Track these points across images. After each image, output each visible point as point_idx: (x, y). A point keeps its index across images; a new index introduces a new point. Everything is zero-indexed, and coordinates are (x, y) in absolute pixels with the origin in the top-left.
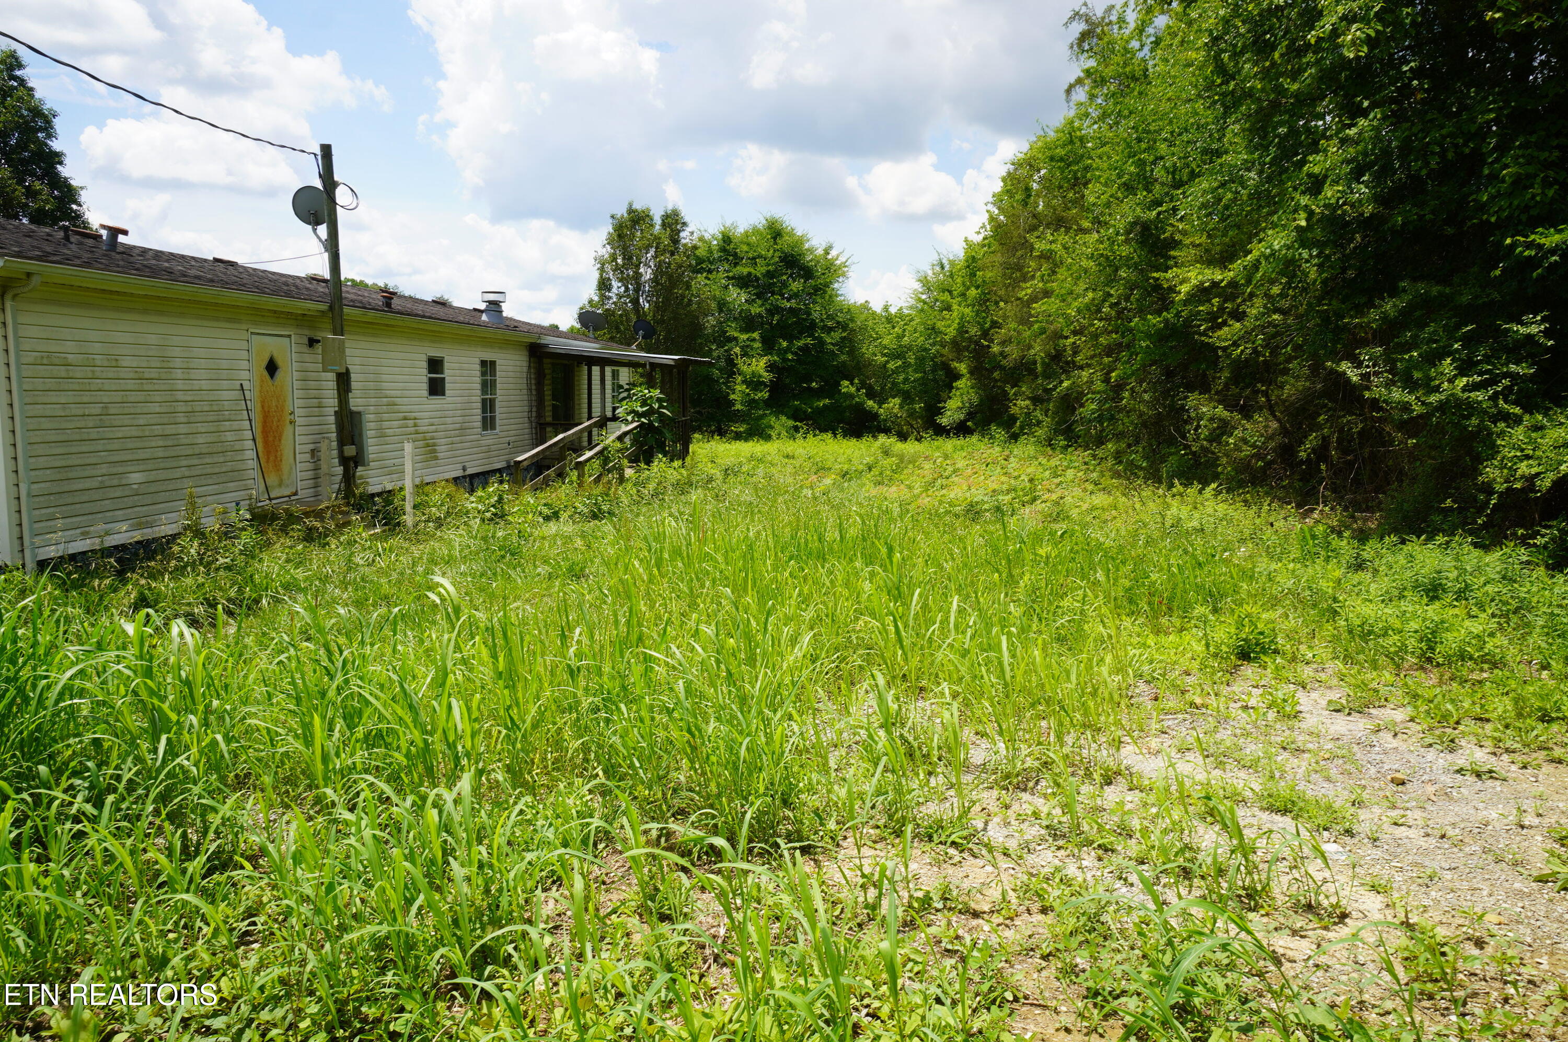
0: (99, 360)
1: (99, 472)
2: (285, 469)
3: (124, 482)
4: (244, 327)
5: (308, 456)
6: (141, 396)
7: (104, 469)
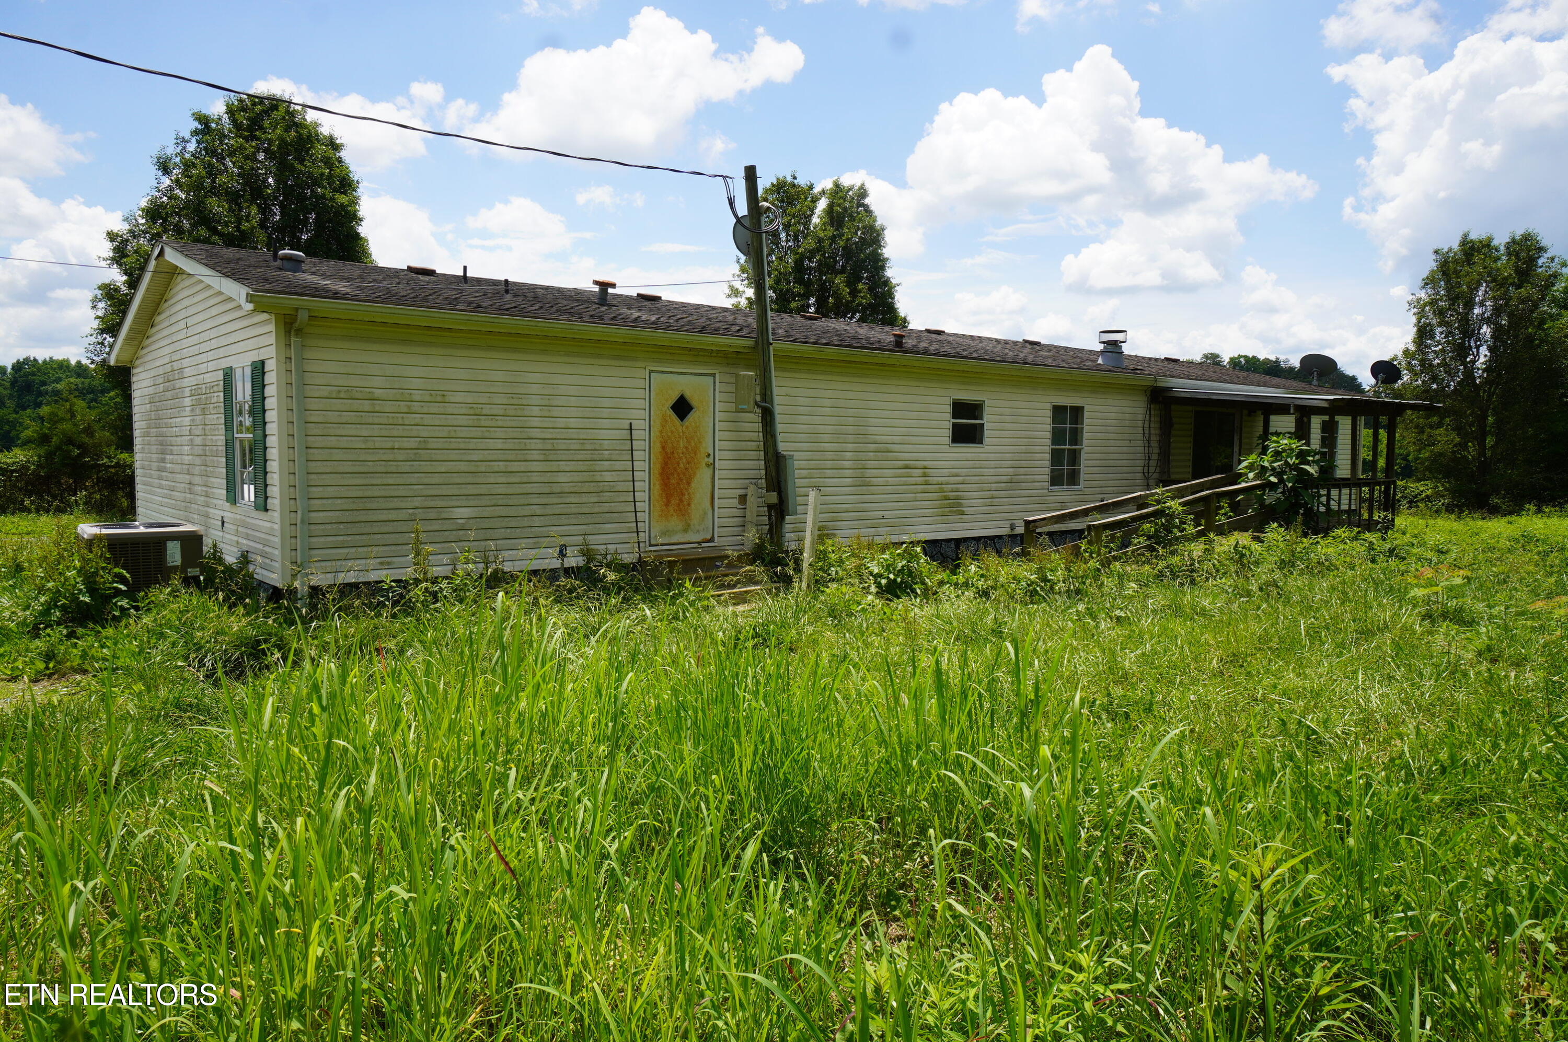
0: (417, 395)
1: (409, 505)
2: (695, 514)
3: (444, 516)
4: (640, 364)
5: (735, 502)
6: (477, 432)
7: (417, 502)
